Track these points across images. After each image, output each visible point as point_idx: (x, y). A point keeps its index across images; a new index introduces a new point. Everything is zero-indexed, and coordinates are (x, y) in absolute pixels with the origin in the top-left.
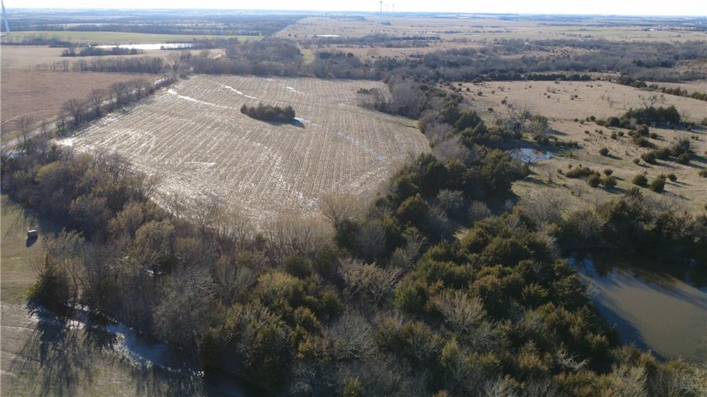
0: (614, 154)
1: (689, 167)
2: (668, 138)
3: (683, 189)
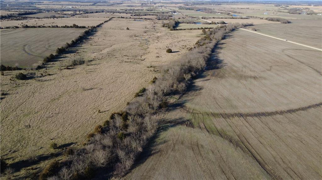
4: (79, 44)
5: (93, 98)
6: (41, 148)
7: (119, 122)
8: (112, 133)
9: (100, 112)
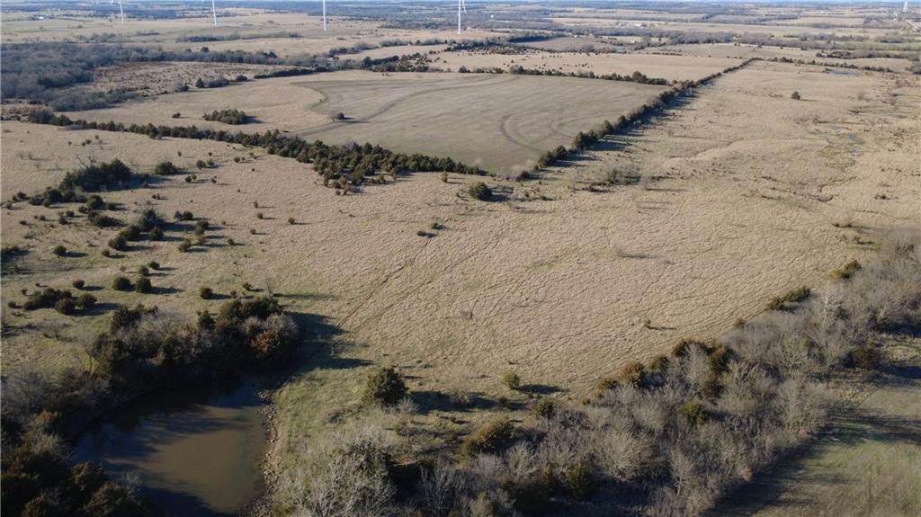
0: (74, 249)
1: (166, 243)
2: (130, 204)
3: (170, 278)
4: (637, 129)
5: (639, 282)
6: (483, 376)
7: (698, 369)
8: (671, 395)
9: (650, 328)
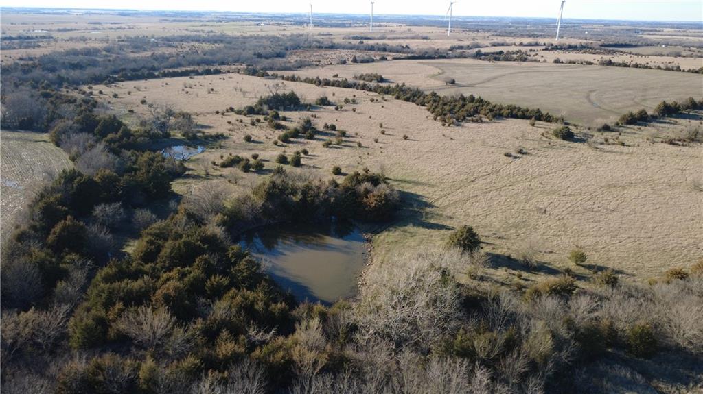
0: (256, 139)
1: (315, 141)
2: (295, 119)
3: (314, 160)
6: (551, 252)
